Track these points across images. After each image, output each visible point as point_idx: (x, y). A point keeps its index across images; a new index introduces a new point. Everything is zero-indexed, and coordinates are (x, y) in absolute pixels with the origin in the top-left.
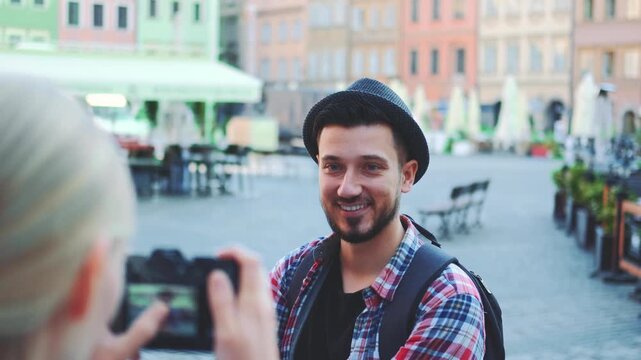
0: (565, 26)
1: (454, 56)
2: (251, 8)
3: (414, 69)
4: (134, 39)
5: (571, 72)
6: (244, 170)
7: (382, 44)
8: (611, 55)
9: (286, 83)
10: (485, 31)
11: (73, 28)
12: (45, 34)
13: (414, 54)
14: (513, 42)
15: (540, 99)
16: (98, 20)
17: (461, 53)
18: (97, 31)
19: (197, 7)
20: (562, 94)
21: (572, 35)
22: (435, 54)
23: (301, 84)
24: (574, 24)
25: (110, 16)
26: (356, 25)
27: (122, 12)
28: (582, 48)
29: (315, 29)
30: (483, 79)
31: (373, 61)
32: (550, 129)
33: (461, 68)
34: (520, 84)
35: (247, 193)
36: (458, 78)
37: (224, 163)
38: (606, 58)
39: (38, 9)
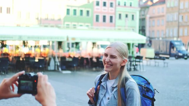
2: (148, 16)
4: (115, 26)
6: (141, 64)
9: (158, 38)
11: (97, 23)
12: (89, 24)
16: (104, 20)
18: (104, 23)
19: (133, 16)
23: (163, 38)
25: (108, 19)
26: (181, 20)
27: (111, 17)
29: (168, 22)
35: (142, 70)
37: (136, 61)
39: (88, 17)
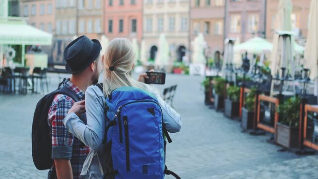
0: (186, 9)
1: (131, 23)
3: (110, 29)
5: (189, 31)
7: (94, 17)
8: (208, 23)
10: (146, 11)
13: (111, 22)
14: (160, 16)
15: (174, 45)
17: (134, 22)
20: (185, 42)
21: (189, 13)
22: (121, 21)
24: (190, 8)
26: (81, 7)
28: (194, 20)
29: (58, 9)
30: (145, 35)
31: (90, 25)
32: (180, 60)
33: (134, 29)
34: (167, 37)
36: (133, 34)
38: (206, 25)
